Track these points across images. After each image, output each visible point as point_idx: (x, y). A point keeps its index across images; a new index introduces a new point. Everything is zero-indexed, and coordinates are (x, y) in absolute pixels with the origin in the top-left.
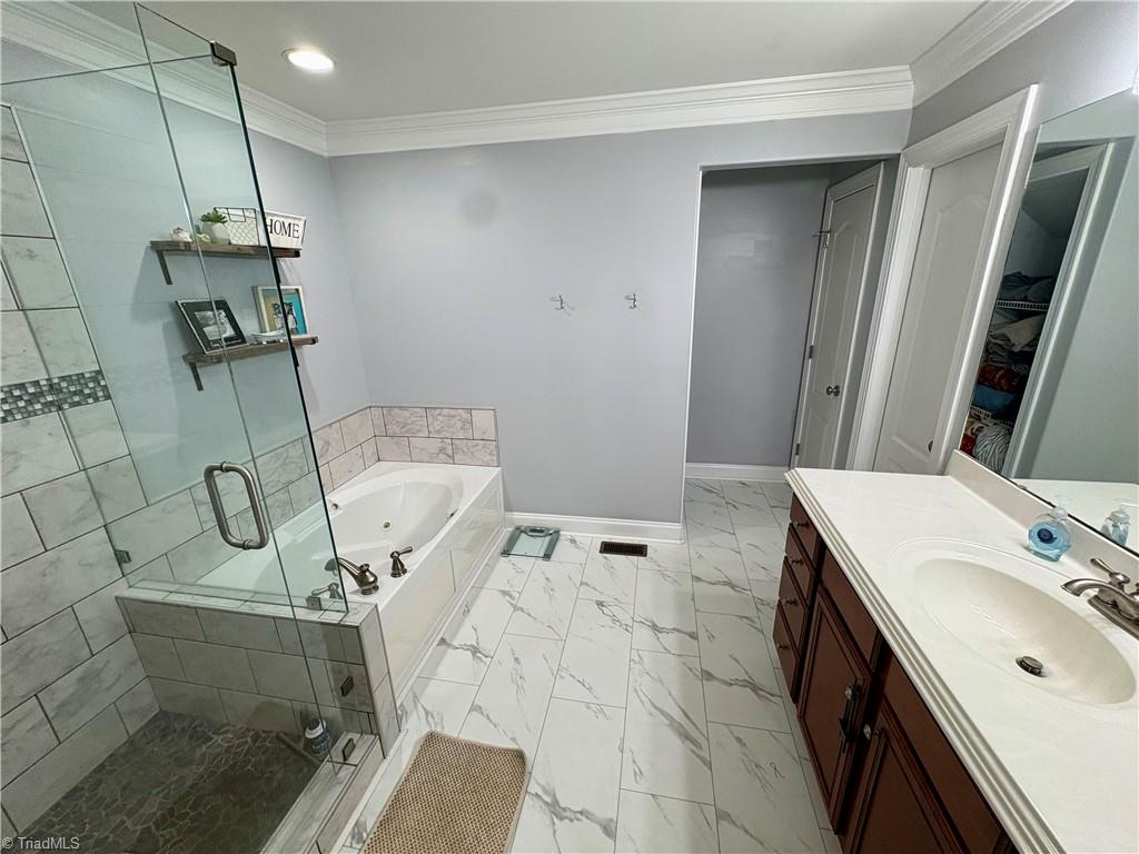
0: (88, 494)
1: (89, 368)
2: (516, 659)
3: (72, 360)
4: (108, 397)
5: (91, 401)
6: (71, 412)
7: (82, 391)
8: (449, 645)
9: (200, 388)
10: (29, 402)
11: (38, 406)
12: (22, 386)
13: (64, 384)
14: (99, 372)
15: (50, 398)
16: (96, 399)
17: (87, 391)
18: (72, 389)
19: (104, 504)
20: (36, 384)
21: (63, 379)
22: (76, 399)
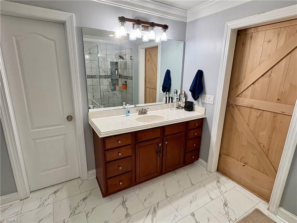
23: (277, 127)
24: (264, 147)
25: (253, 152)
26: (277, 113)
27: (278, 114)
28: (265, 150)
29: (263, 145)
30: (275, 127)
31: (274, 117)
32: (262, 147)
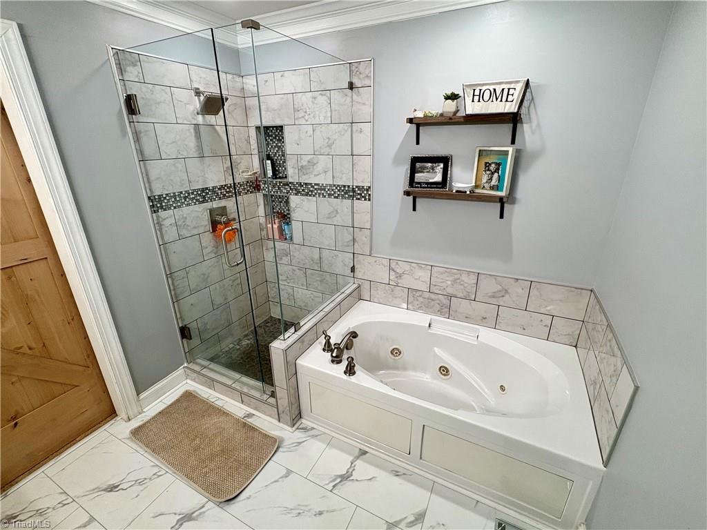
0: (351, 238)
1: (366, 185)
2: (321, 513)
3: (362, 180)
4: (369, 200)
5: (363, 199)
6: (356, 202)
7: (361, 194)
8: (357, 458)
9: (414, 209)
10: (345, 193)
11: (347, 196)
12: (344, 186)
13: (357, 189)
14: (369, 187)
15: (351, 194)
16: (365, 200)
17: (363, 195)
18: (359, 192)
19: (356, 244)
20: (349, 186)
21: (357, 187)
22: (359, 197)
23: (29, 293)
24: (30, 349)
25: (14, 380)
26: (11, 267)
27: (14, 268)
28: (40, 352)
29: (26, 346)
30: (27, 295)
31: (10, 278)
32: (29, 352)
